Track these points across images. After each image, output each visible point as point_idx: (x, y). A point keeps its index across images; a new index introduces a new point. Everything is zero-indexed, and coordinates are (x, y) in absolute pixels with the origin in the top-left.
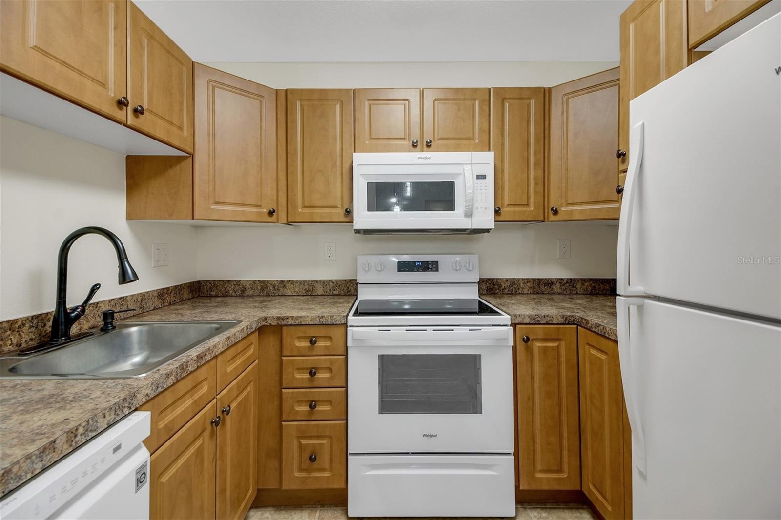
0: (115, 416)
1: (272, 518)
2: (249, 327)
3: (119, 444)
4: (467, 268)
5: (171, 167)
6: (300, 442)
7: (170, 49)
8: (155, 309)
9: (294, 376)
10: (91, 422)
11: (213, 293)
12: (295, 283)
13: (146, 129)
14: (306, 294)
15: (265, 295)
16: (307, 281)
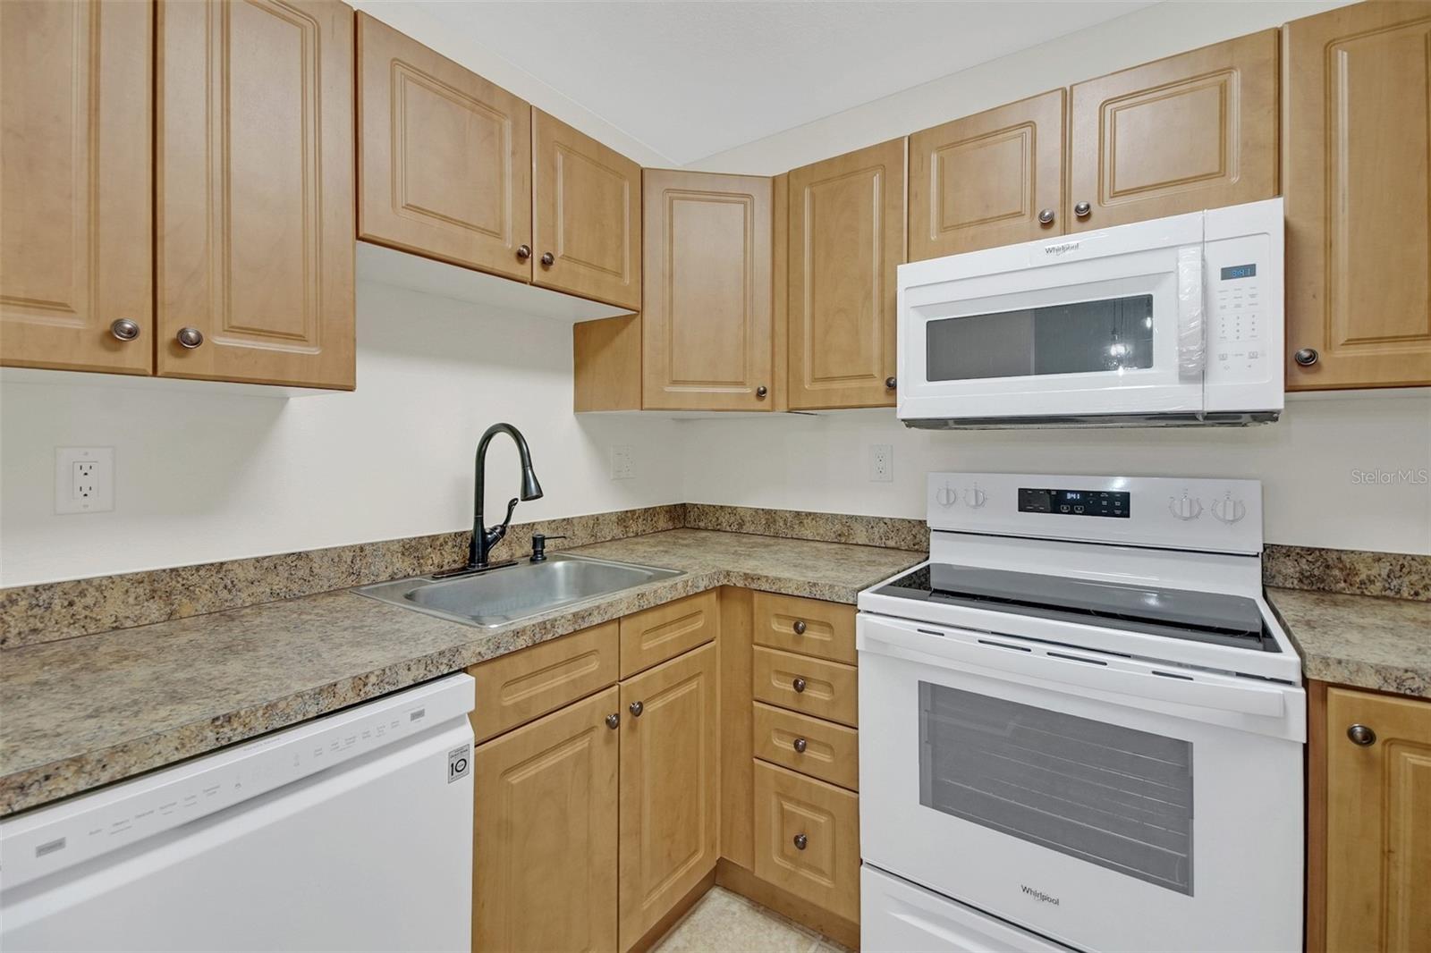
0: (425, 672)
1: (740, 917)
2: (690, 583)
3: (422, 708)
4: (1220, 514)
5: (617, 333)
6: (782, 805)
7: (602, 160)
8: (613, 539)
9: (770, 682)
10: (387, 671)
11: (702, 524)
12: (818, 519)
13: (560, 285)
14: (836, 540)
15: (772, 534)
16: (839, 517)
